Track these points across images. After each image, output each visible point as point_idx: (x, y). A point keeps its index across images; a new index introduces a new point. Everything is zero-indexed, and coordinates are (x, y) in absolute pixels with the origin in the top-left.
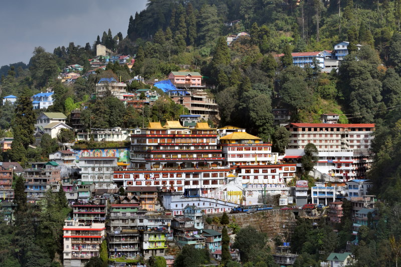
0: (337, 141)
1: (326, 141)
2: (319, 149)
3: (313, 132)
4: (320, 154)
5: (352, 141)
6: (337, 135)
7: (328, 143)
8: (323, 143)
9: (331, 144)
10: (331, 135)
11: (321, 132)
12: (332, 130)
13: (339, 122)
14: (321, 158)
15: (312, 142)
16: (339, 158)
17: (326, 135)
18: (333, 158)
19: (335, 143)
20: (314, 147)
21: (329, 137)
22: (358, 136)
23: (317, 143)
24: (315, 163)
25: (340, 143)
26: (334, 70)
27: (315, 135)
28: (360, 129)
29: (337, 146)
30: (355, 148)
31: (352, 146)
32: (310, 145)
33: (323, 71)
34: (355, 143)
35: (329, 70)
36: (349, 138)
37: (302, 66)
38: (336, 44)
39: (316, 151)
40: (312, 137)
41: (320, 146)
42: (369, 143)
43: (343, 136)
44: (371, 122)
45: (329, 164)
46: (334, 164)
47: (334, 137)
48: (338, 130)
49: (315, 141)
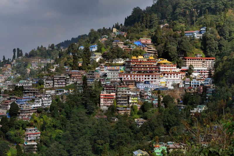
0: (201, 64)
1: (197, 64)
2: (194, 67)
3: (192, 60)
4: (195, 69)
5: (206, 64)
6: (201, 62)
7: (198, 65)
8: (196, 65)
9: (199, 65)
10: (199, 62)
11: (195, 61)
12: (199, 60)
13: (202, 57)
14: (195, 70)
15: (192, 64)
16: (202, 70)
17: (197, 62)
18: (199, 70)
19: (200, 65)
20: (192, 66)
21: (198, 63)
22: (209, 62)
23: (194, 65)
24: (193, 72)
25: (202, 65)
26: (200, 38)
27: (193, 62)
28: (210, 60)
29: (201, 66)
30: (208, 66)
32: (191, 65)
33: (196, 38)
34: (208, 65)
35: (198, 38)
36: (205, 63)
37: (188, 36)
38: (201, 28)
39: (193, 68)
40: (192, 62)
41: (195, 66)
42: (213, 65)
43: (203, 62)
44: (214, 57)
45: (198, 72)
46: (200, 72)
47: (200, 62)
48: (201, 60)
49: (193, 64)
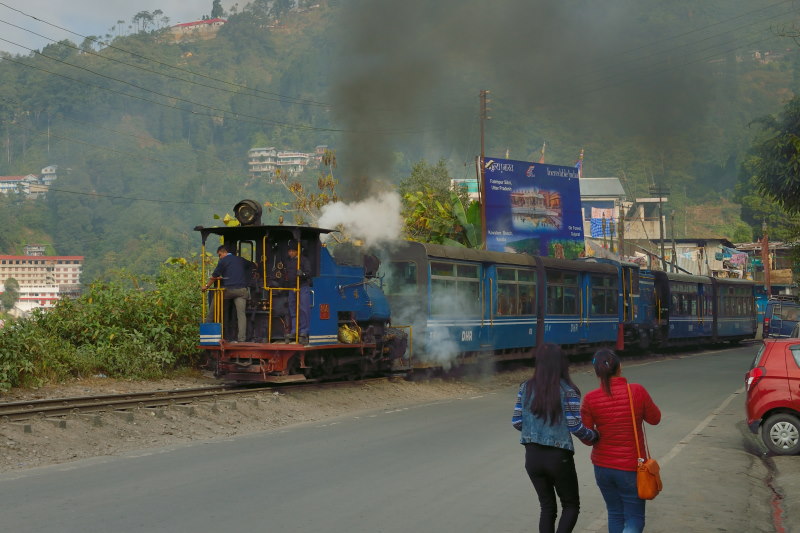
0: (42, 275)
1: (29, 275)
2: (21, 284)
3: (14, 265)
4: (22, 290)
5: (58, 276)
6: (42, 268)
7: (32, 277)
8: (26, 278)
9: (36, 278)
10: (36, 268)
11: (24, 265)
12: (36, 263)
13: (44, 253)
14: (24, 294)
15: (13, 276)
16: (44, 294)
17: (30, 268)
18: (37, 295)
19: (39, 277)
20: (16, 282)
21: (32, 271)
22: (66, 269)
23: (20, 278)
24: (17, 299)
25: (44, 277)
26: (41, 196)
27: (17, 268)
28: (67, 263)
29: (42, 281)
30: (62, 283)
31: (58, 281)
32: (11, 280)
33: (28, 197)
34: (62, 277)
35: (35, 196)
36: (55, 272)
37: (5, 191)
38: (44, 167)
39: (18, 286)
40: (13, 271)
41: (23, 281)
42: (77, 278)
43: (48, 269)
44: (80, 255)
45: (31, 300)
46: (37, 301)
47: (39, 271)
48: (43, 263)
49: (17, 275)
